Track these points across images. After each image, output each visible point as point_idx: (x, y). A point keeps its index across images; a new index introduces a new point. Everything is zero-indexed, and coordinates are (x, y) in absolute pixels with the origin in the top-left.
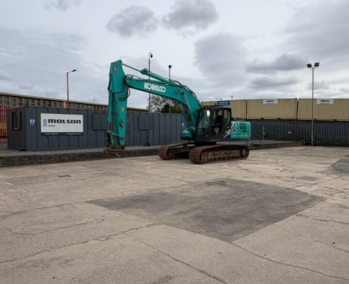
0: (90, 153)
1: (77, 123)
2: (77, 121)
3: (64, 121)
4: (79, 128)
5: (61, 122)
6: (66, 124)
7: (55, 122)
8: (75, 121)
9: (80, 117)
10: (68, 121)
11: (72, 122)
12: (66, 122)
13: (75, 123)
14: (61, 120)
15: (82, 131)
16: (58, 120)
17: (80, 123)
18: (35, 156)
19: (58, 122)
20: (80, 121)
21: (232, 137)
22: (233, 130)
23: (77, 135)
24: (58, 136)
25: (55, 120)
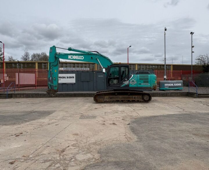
0: (66, 94)
1: (72, 78)
2: (72, 77)
3: (65, 77)
4: (73, 81)
5: (64, 78)
6: (66, 79)
7: (61, 78)
8: (71, 77)
9: (74, 75)
10: (67, 77)
11: (69, 78)
12: (66, 77)
13: (71, 78)
14: (64, 77)
15: (75, 82)
16: (62, 77)
17: (74, 78)
18: (38, 94)
19: (62, 78)
20: (74, 77)
21: (130, 86)
22: (131, 81)
23: (72, 84)
24: (62, 85)
25: (61, 77)
